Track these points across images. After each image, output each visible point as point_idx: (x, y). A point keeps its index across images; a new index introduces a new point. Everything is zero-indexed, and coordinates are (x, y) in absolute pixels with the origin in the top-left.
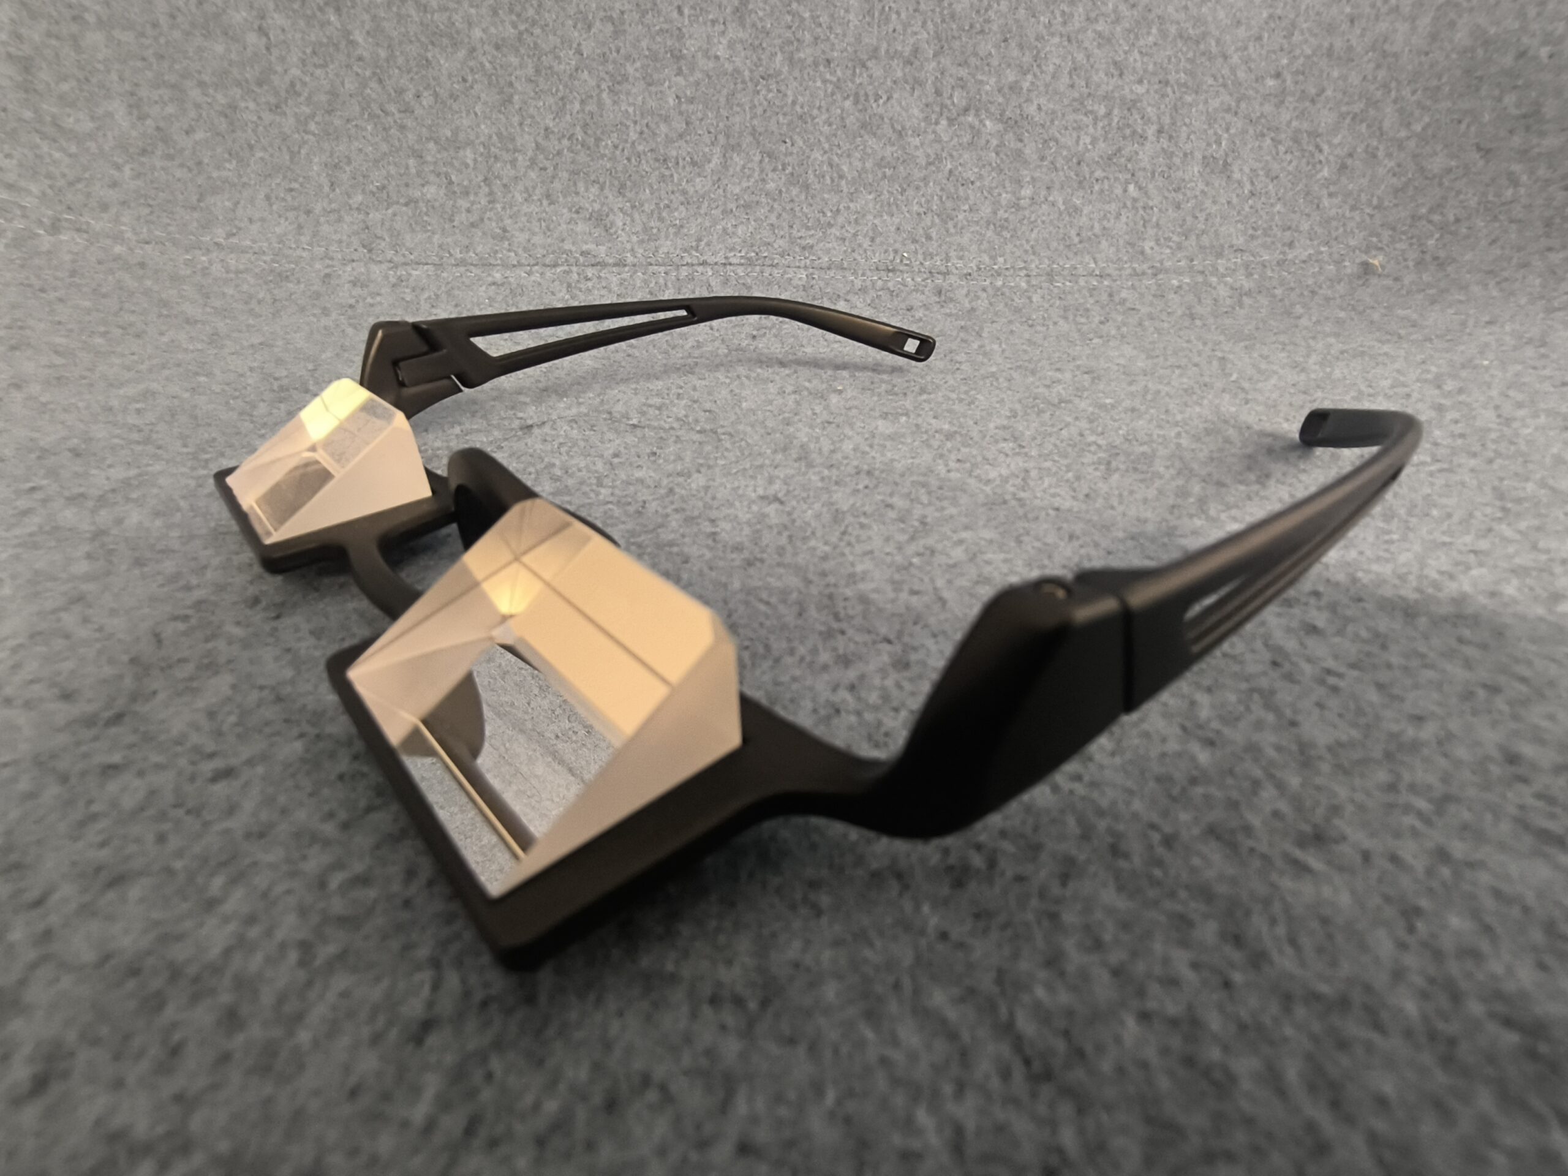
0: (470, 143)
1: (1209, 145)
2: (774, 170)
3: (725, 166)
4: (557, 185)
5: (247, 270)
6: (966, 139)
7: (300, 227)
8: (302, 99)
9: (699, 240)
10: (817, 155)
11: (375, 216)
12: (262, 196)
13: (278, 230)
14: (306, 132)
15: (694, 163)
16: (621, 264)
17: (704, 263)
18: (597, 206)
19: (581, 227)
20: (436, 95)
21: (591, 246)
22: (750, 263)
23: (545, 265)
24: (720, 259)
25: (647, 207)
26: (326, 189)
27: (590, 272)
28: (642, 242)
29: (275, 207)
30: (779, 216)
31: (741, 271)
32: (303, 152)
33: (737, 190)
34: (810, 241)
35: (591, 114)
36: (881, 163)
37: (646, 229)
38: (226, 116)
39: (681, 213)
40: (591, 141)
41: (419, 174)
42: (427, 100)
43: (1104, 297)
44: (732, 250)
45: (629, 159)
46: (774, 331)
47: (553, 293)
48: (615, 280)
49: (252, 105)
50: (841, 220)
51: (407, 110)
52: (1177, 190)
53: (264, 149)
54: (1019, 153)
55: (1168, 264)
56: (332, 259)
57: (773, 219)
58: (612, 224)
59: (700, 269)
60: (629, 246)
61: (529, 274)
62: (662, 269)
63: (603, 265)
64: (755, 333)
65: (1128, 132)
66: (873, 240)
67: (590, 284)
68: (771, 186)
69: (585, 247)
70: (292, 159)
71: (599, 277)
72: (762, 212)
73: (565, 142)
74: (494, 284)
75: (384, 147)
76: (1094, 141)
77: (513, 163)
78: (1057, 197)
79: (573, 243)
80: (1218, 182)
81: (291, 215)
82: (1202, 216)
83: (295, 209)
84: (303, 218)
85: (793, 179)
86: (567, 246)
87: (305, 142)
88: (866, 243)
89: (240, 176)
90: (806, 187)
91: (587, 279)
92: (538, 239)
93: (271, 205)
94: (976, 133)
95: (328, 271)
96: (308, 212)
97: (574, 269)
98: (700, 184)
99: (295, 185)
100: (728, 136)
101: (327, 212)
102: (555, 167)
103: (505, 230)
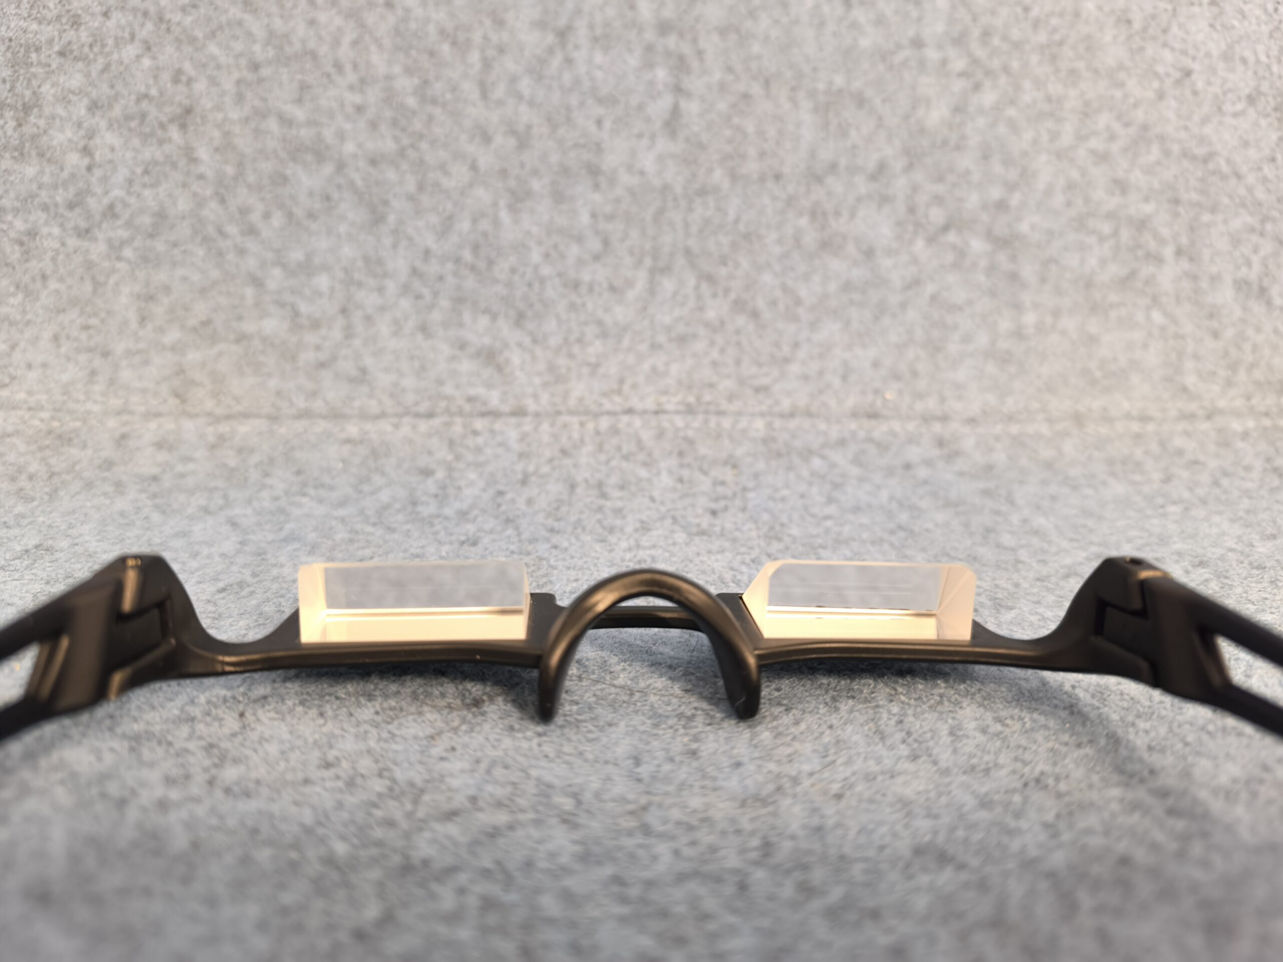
0: (326, 268)
1: (1238, 268)
2: (715, 296)
3: (652, 290)
4: (436, 316)
5: (17, 433)
6: (950, 258)
7: (93, 373)
8: (120, 222)
9: (621, 381)
10: (767, 278)
11: (193, 356)
12: (47, 335)
13: (65, 378)
14: (119, 258)
15: (612, 289)
16: (519, 412)
17: (630, 411)
18: (487, 341)
19: (466, 366)
20: (290, 215)
21: (480, 391)
22: (690, 410)
23: (418, 415)
24: (650, 404)
25: (554, 341)
26: (134, 325)
27: (479, 424)
28: (545, 385)
29: (63, 350)
30: (722, 351)
31: (679, 422)
32: (112, 281)
33: (667, 320)
34: (765, 381)
35: (485, 234)
36: (847, 286)
37: (552, 368)
38: (22, 244)
39: (596, 347)
40: (482, 265)
41: (257, 305)
42: (277, 220)
43: (1154, 447)
44: (665, 392)
45: (530, 285)
46: (738, 502)
47: (430, 453)
48: (513, 435)
49: (56, 231)
50: (801, 354)
51: (251, 231)
52: (1211, 316)
53: (61, 280)
54: (1014, 277)
55: (1222, 404)
56: (131, 413)
57: (715, 354)
58: (507, 361)
59: (625, 419)
60: (530, 390)
61: (397, 426)
62: (574, 420)
63: (495, 414)
64: (713, 506)
65: (1140, 253)
66: (844, 378)
67: (480, 440)
68: (711, 314)
69: (472, 392)
70: (95, 292)
71: (492, 432)
72: (699, 346)
73: (450, 266)
74: (348, 441)
75: (215, 274)
76: (1103, 262)
77: (381, 290)
78: (1069, 323)
79: (457, 387)
80: (1258, 308)
81: (83, 358)
82: (1247, 347)
83: (90, 350)
84: (98, 362)
85: (739, 306)
86: (448, 389)
87: (114, 271)
88: (837, 382)
89: (24, 312)
90: (755, 315)
91: (475, 433)
92: (409, 382)
93: (59, 346)
94: (961, 253)
95: (125, 430)
96: (106, 354)
97: (458, 420)
98: (621, 313)
99: (93, 321)
100: (655, 258)
101: (129, 353)
102: (436, 294)
103: (364, 371)
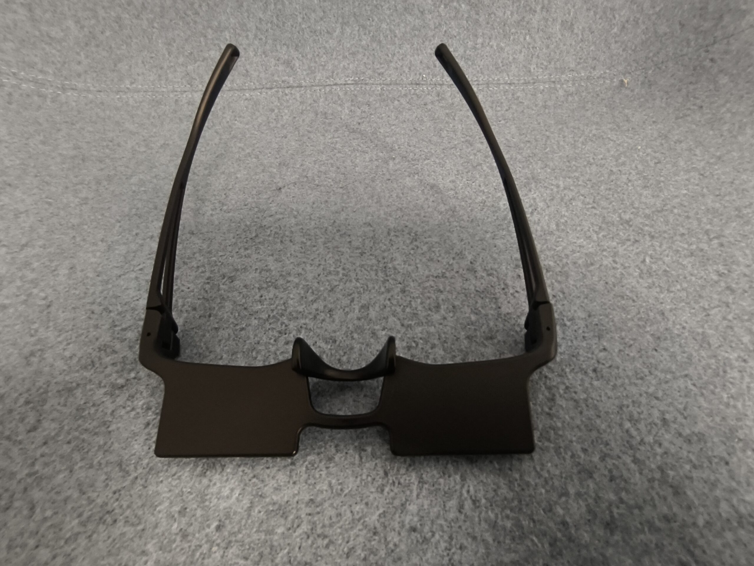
0: (226, 28)
1: (565, 15)
2: (365, 34)
3: (342, 33)
4: (268, 47)
5: (143, 101)
6: (453, 14)
7: (160, 76)
8: (148, 11)
9: (333, 72)
10: (384, 26)
11: (190, 68)
12: (140, 62)
13: (152, 78)
14: (153, 27)
15: (328, 32)
16: (300, 86)
17: (336, 84)
18: (286, 57)
19: (281, 68)
20: (208, 5)
21: (286, 78)
22: (356, 83)
23: (267, 88)
24: (342, 81)
25: (309, 56)
26: (167, 56)
27: (287, 91)
28: (307, 74)
29: (147, 67)
30: (368, 58)
31: (352, 88)
32: (154, 38)
33: (349, 46)
34: (382, 70)
35: (280, 10)
36: (414, 29)
37: (310, 68)
38: (117, 23)
39: (324, 58)
40: (281, 24)
41: (206, 44)
42: (204, 8)
43: (510, 96)
44: (348, 77)
45: (299, 32)
46: (368, 119)
47: (272, 103)
48: (298, 95)
49: (127, 16)
50: (395, 58)
51: (197, 13)
52: (549, 38)
53: (137, 38)
54: (477, 21)
55: (540, 77)
56: (176, 91)
57: (365, 60)
58: (294, 65)
59: (334, 87)
60: (302, 77)
61: (261, 93)
62: (318, 88)
63: (292, 87)
64: (360, 121)
65: (528, 8)
66: (410, 68)
67: (288, 97)
68: (364, 43)
69: (283, 78)
70: (149, 42)
71: (291, 94)
72: (360, 56)
73: (269, 25)
74: (246, 99)
75: (189, 33)
76: (512, 14)
77: (247, 37)
78: (494, 43)
79: (278, 76)
80: (567, 34)
81: (154, 70)
82: (558, 52)
83: (156, 67)
84: (160, 72)
85: (374, 39)
86: (276, 78)
87: (154, 33)
88: (407, 70)
89: (129, 52)
90: (380, 42)
91: (286, 95)
92: (262, 75)
93: (145, 66)
94: (457, 11)
95: (176, 98)
96: (162, 68)
97: (280, 90)
98: (332, 43)
99: (153, 55)
100: (343, 18)
101: (170, 67)
102: (266, 37)
103: (247, 71)
